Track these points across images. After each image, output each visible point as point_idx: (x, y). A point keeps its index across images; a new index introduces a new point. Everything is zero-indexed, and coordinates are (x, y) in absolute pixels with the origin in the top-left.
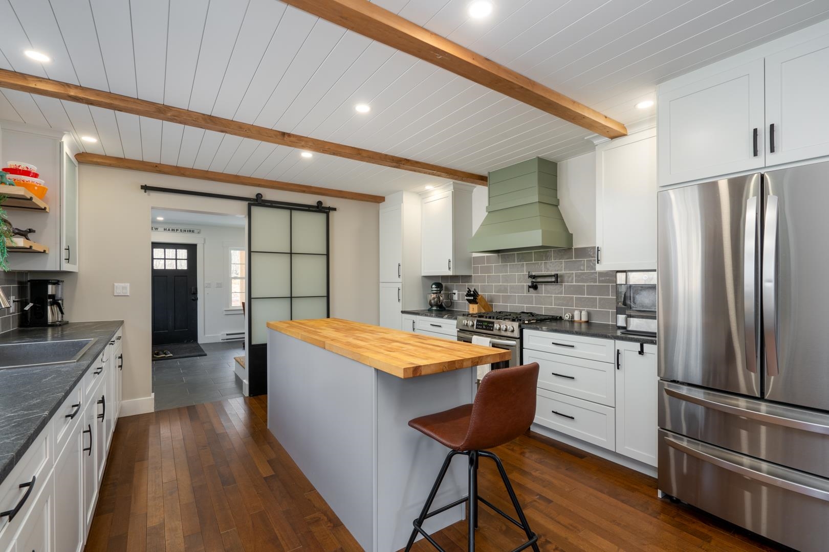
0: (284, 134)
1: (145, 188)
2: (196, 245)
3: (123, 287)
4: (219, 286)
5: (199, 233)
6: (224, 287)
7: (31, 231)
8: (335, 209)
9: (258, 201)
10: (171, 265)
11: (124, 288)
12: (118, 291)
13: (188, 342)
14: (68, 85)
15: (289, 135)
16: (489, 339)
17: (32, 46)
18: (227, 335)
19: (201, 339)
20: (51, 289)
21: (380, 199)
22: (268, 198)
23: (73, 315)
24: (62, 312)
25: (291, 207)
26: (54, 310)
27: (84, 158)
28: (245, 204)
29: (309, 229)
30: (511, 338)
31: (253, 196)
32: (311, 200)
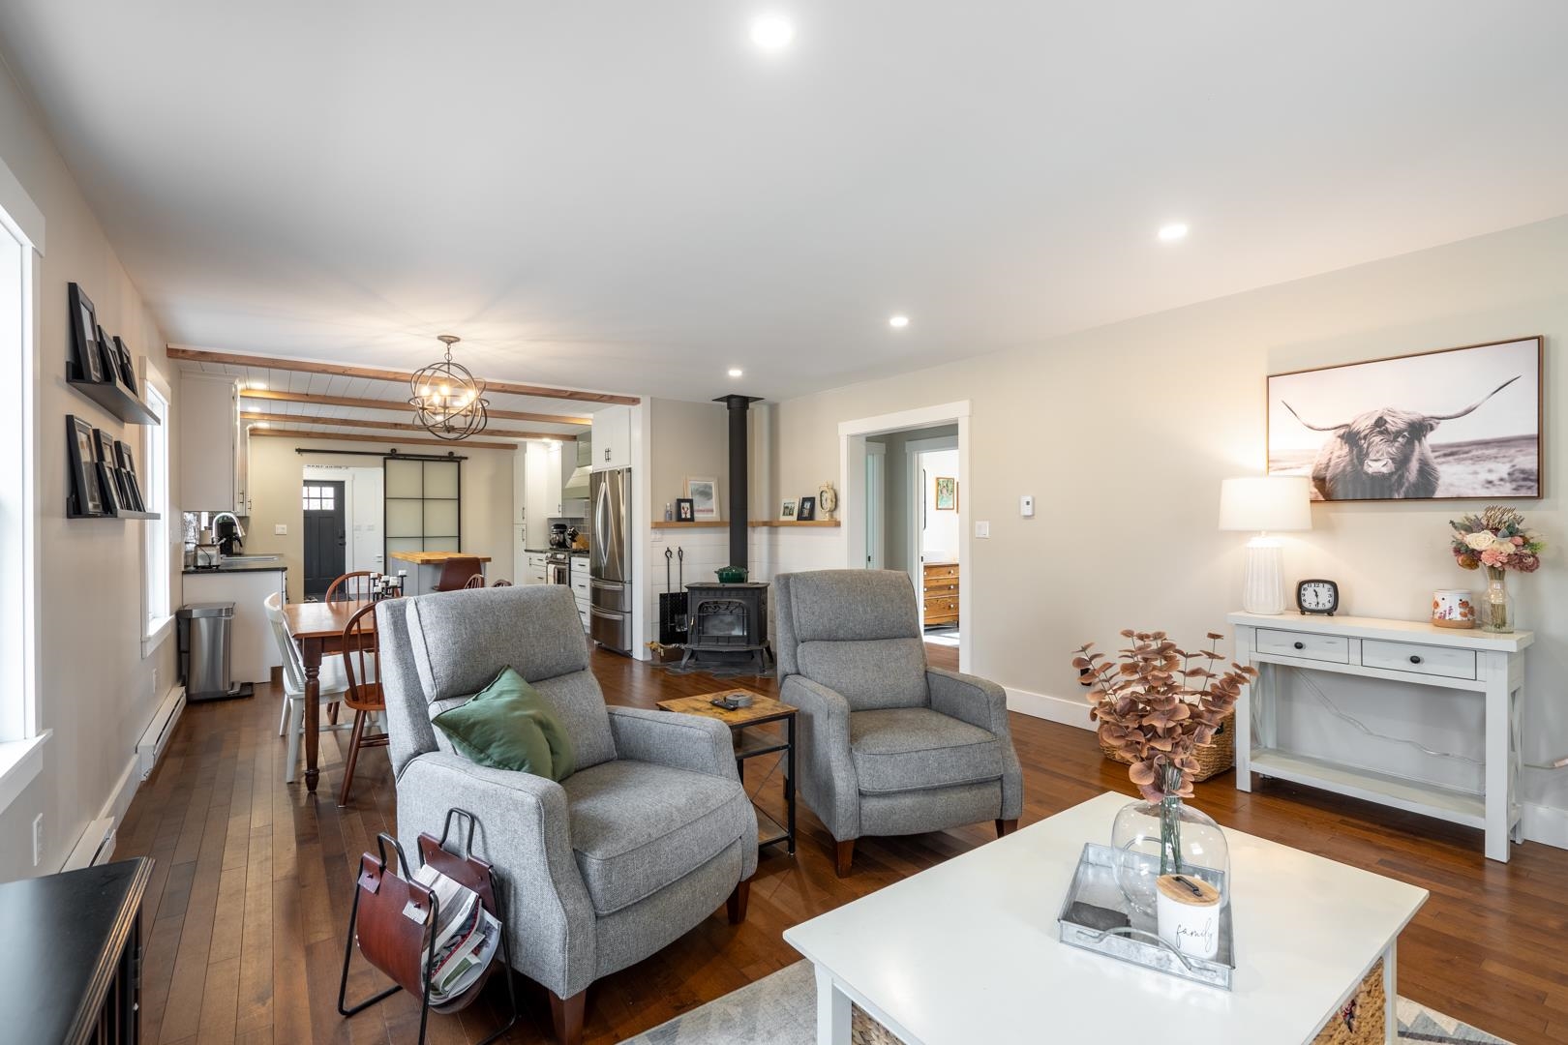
0: (396, 424)
1: (299, 451)
2: (343, 482)
3: (281, 528)
4: (371, 529)
5: (346, 468)
8: (466, 458)
9: (393, 455)
10: (315, 506)
11: (283, 529)
12: (278, 531)
15: (400, 425)
16: (554, 566)
21: (514, 447)
22: (402, 452)
23: (247, 550)
24: (241, 545)
25: (423, 458)
26: (236, 544)
27: (254, 432)
28: (381, 458)
29: (440, 478)
30: (564, 564)
31: (389, 451)
32: (443, 451)
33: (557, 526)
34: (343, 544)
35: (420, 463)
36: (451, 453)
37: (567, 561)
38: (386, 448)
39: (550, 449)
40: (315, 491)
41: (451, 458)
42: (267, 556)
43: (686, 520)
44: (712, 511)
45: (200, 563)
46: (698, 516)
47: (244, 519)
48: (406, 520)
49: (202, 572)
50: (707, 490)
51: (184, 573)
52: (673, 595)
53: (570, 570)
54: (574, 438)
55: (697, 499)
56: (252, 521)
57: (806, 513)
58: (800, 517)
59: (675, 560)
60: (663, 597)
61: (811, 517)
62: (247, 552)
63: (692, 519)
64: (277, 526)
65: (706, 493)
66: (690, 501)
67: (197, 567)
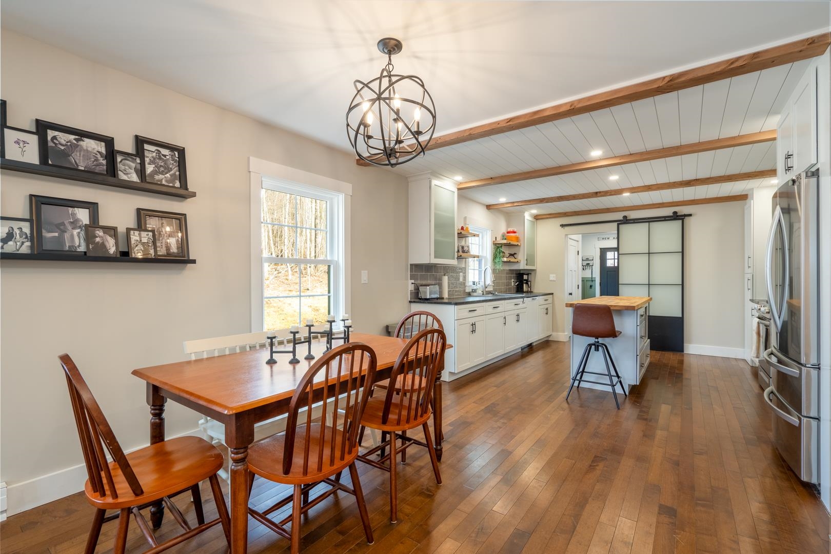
0: (596, 193)
1: (562, 226)
3: (553, 277)
7: (515, 254)
8: (690, 215)
9: (626, 221)
12: (551, 279)
14: (514, 202)
15: (600, 192)
20: (525, 277)
21: (745, 197)
22: (631, 218)
24: (529, 287)
25: (650, 220)
29: (666, 235)
31: (621, 218)
32: (668, 212)
35: (647, 225)
36: (675, 213)
41: (676, 217)
51: (410, 303)
56: (538, 273)
64: (550, 275)
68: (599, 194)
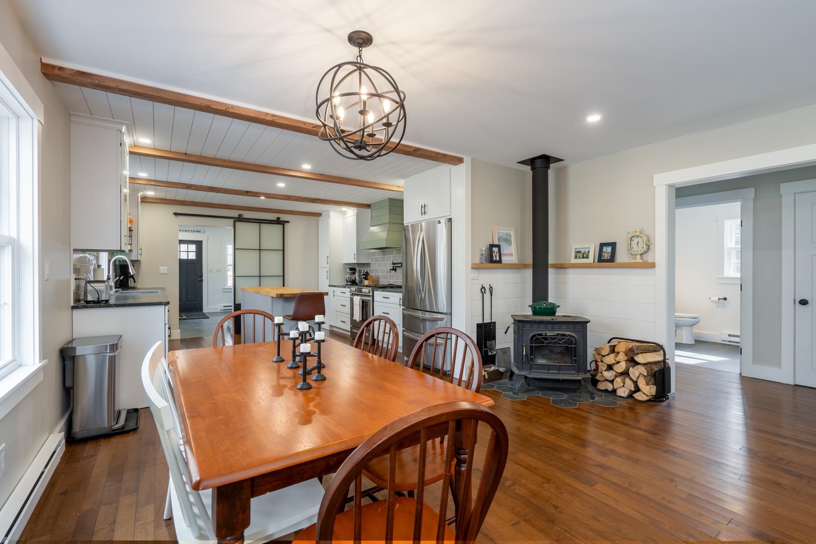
0: (247, 192)
1: (176, 214)
2: (201, 242)
3: (163, 269)
4: (219, 271)
5: (204, 232)
6: (222, 271)
8: (288, 222)
9: (240, 219)
10: (184, 256)
11: (165, 270)
12: (161, 271)
13: (196, 311)
15: (250, 192)
16: (360, 297)
17: (142, 170)
18: (224, 306)
19: (205, 310)
21: (318, 215)
22: (245, 217)
23: (139, 284)
24: (135, 282)
25: (260, 221)
26: (131, 280)
27: (145, 200)
28: (232, 221)
29: (271, 234)
30: (369, 296)
31: (237, 216)
32: (273, 216)
33: (351, 269)
34: (201, 281)
35: (258, 224)
36: (278, 218)
37: (371, 294)
38: (235, 213)
39: (347, 216)
40: (184, 247)
41: (278, 222)
42: (152, 291)
43: (496, 262)
44: (512, 255)
45: (90, 298)
46: (505, 259)
47: (135, 263)
48: (249, 264)
49: (91, 307)
50: (508, 237)
51: (73, 308)
52: (486, 325)
53: (373, 301)
54: (369, 206)
55: (503, 245)
56: (143, 265)
57: (606, 256)
58: (601, 260)
59: (487, 295)
60: (479, 326)
61: (612, 259)
62: (139, 286)
63: (500, 262)
64: (160, 268)
65: (508, 241)
66: (498, 246)
67: (87, 302)
68: (249, 194)
